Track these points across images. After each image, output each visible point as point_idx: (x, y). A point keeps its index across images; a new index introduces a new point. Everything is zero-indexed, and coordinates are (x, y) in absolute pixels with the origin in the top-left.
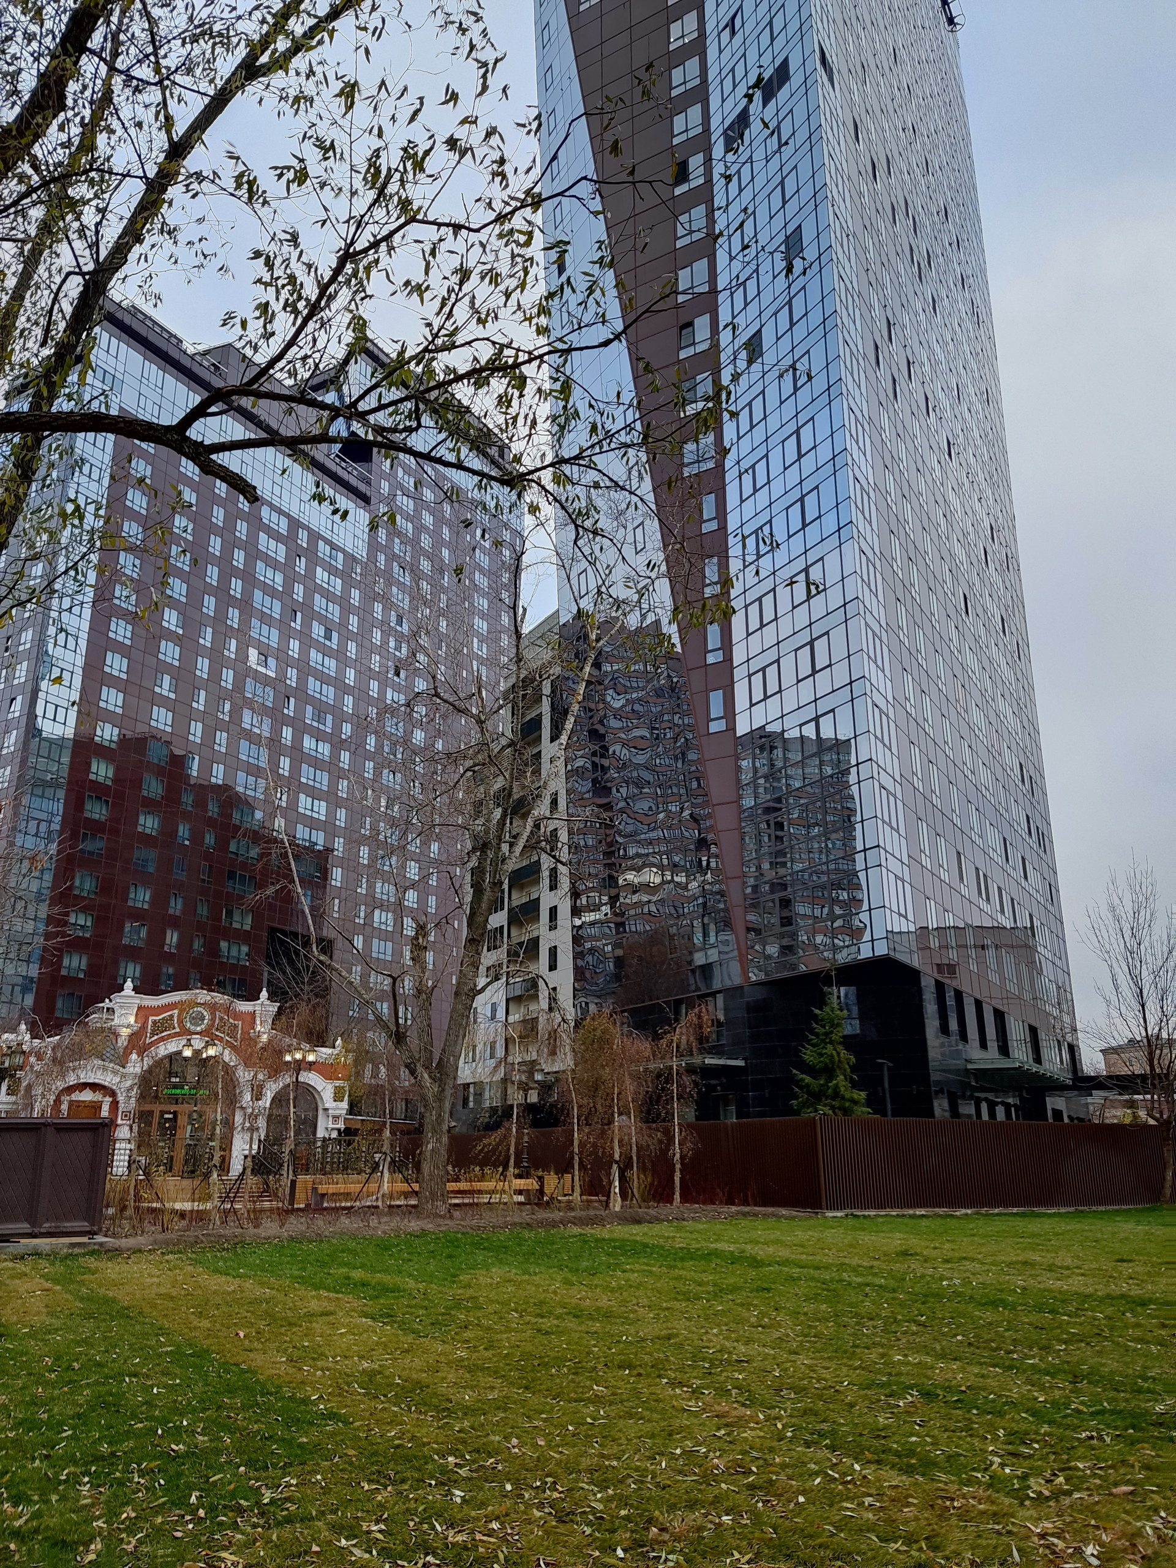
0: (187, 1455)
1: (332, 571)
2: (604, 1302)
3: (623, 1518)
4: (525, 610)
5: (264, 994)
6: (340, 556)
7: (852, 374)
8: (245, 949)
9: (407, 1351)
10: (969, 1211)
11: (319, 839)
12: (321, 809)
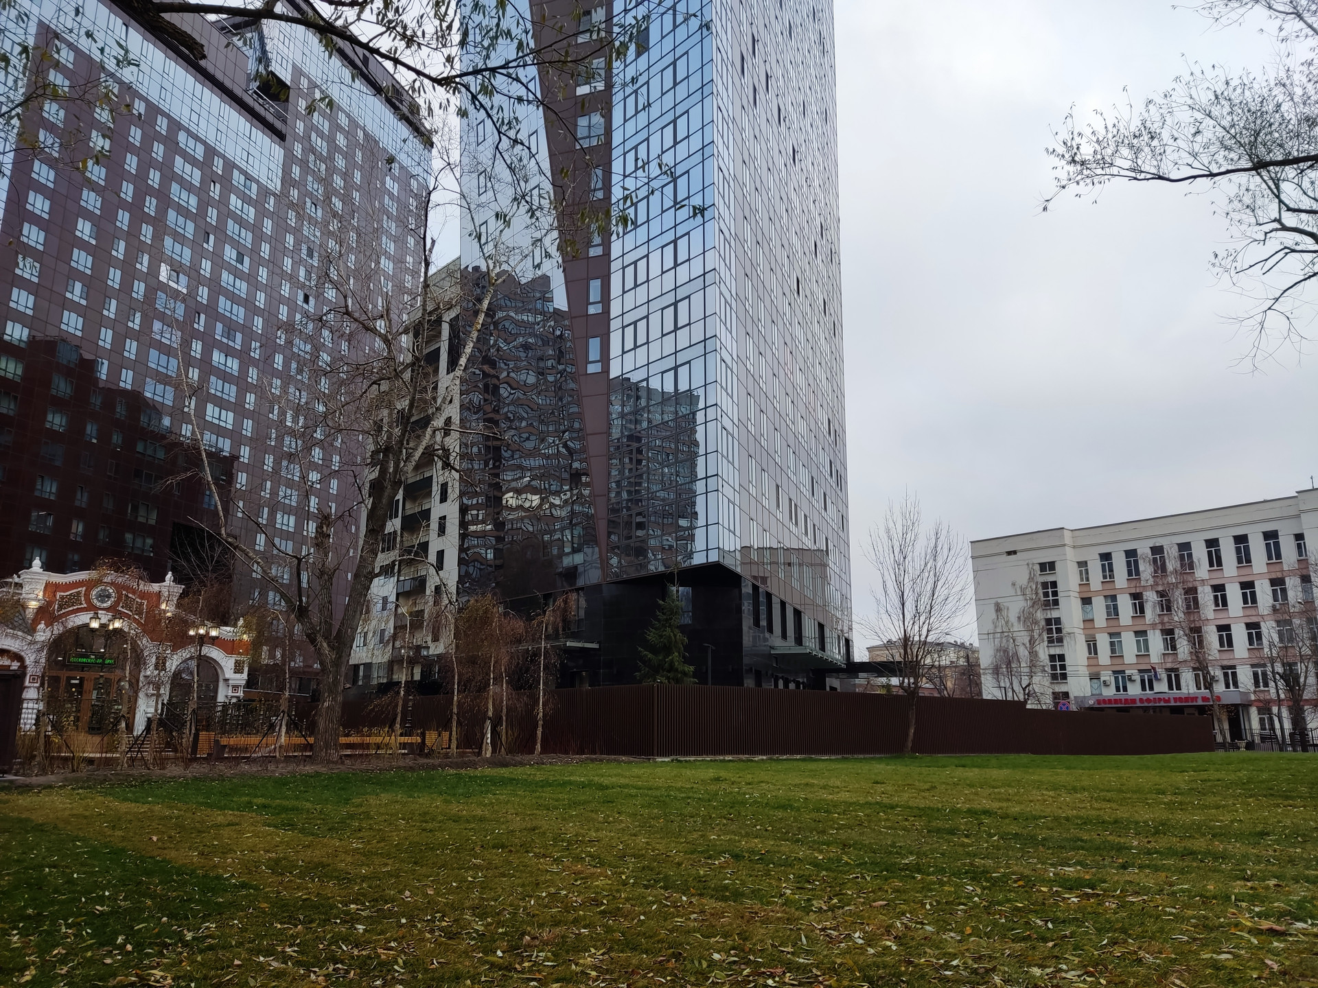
0: (111, 913)
1: (246, 199)
2: (479, 812)
3: (501, 934)
4: (433, 242)
5: (169, 575)
6: (254, 187)
7: (722, 77)
8: (149, 541)
9: (308, 846)
10: (765, 757)
11: (226, 445)
12: (228, 419)
